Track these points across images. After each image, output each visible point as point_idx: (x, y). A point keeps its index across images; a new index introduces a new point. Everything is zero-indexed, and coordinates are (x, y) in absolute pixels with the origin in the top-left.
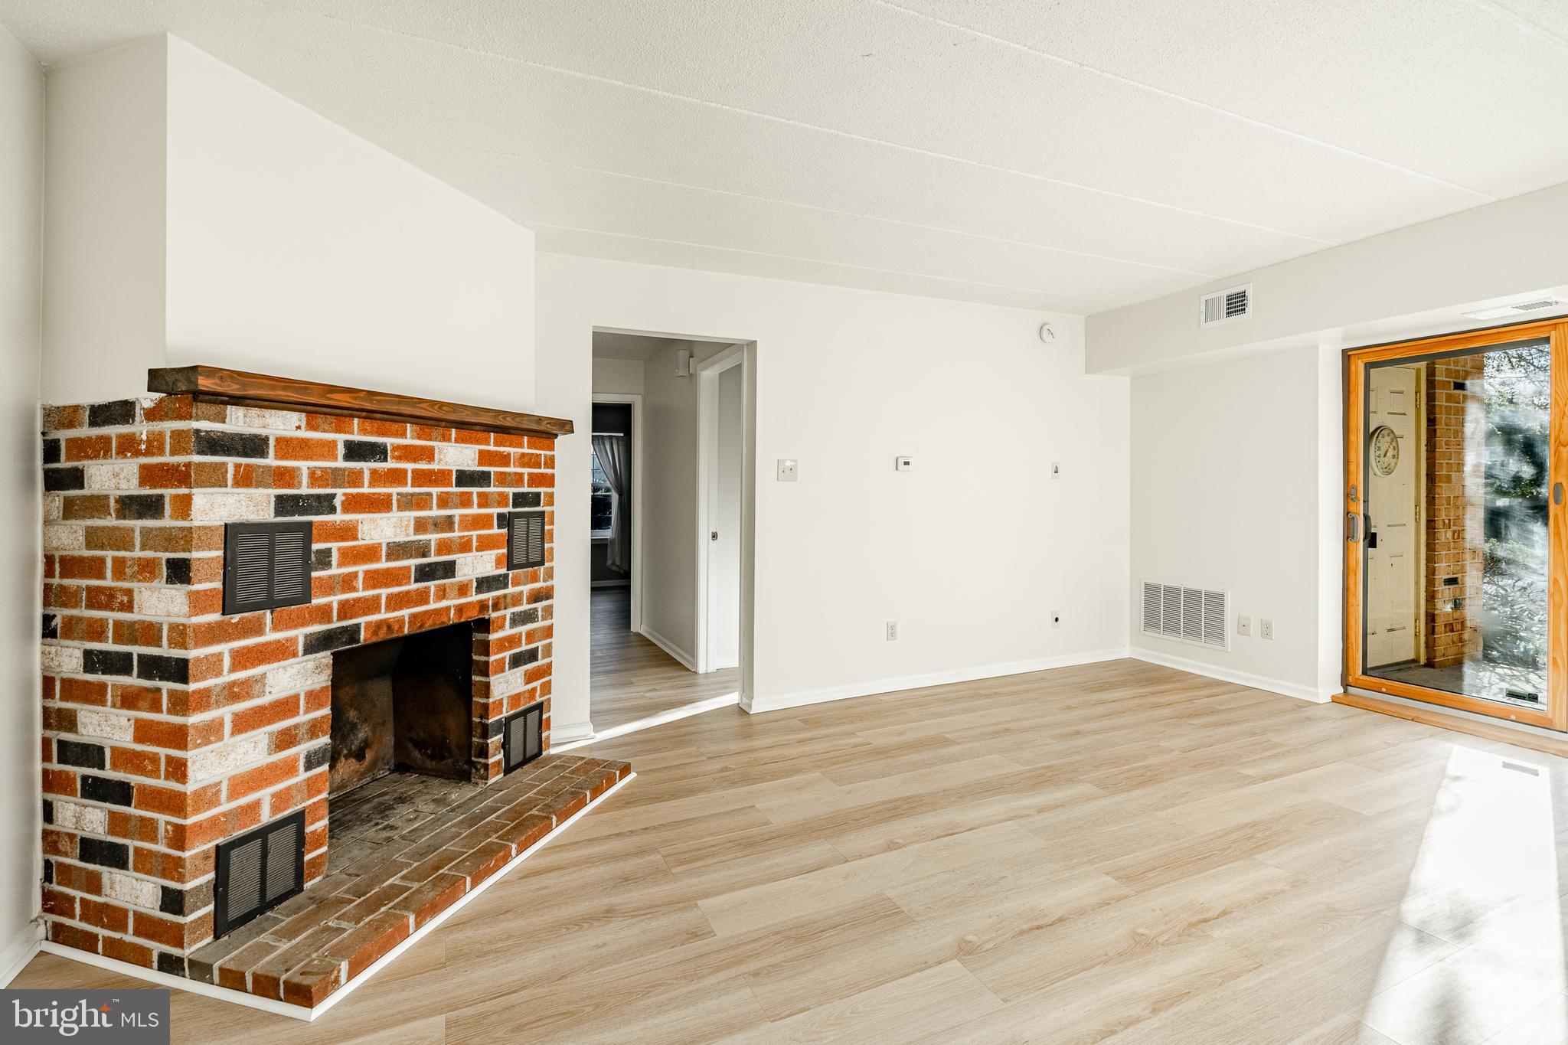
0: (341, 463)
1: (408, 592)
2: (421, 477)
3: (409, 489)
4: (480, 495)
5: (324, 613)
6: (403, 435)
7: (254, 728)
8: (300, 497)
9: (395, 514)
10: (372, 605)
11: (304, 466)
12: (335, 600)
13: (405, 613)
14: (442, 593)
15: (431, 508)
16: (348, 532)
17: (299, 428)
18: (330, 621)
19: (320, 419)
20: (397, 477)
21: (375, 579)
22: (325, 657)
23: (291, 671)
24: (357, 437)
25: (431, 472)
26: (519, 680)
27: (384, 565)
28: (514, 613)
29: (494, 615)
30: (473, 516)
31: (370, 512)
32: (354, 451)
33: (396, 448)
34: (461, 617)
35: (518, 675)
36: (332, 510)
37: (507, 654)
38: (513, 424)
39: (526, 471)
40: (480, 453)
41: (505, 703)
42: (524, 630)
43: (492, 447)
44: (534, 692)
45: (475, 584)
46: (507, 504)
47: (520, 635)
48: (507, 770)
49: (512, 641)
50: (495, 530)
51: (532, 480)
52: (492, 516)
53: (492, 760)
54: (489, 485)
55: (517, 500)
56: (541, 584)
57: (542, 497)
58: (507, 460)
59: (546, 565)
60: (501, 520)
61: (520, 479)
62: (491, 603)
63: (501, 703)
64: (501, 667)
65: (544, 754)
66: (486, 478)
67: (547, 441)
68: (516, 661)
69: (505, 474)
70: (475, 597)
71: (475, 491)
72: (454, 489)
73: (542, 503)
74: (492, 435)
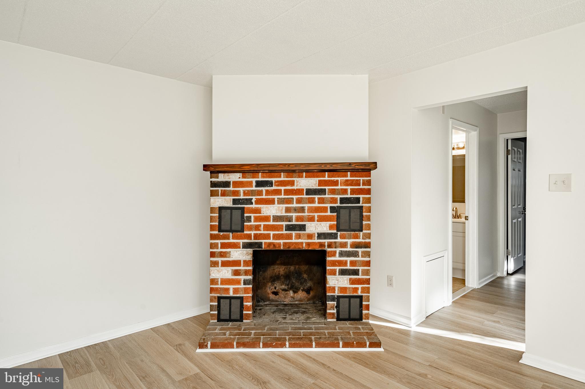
0: (254, 188)
1: (282, 234)
2: (287, 192)
3: (283, 196)
4: (319, 199)
5: (249, 237)
6: (280, 177)
7: (227, 267)
8: (240, 199)
9: (276, 205)
10: (267, 237)
11: (241, 190)
12: (253, 233)
13: (282, 241)
14: (299, 237)
15: (293, 204)
16: (258, 211)
17: (240, 178)
18: (251, 239)
19: (247, 174)
20: (278, 192)
21: (267, 228)
22: (250, 251)
23: (238, 253)
24: (260, 179)
25: (293, 190)
26: (346, 282)
27: (271, 223)
28: (341, 251)
29: (329, 250)
30: (315, 207)
31: (266, 204)
32: (259, 184)
33: (276, 182)
34: (309, 247)
35: (346, 279)
36: (252, 203)
37: (338, 268)
38: (331, 168)
39: (349, 188)
40: (319, 181)
41: (336, 289)
42: (349, 259)
43: (326, 178)
44: (356, 289)
45: (316, 235)
46: (336, 203)
47: (346, 261)
48: (338, 319)
49: (340, 263)
50: (329, 213)
51: (353, 192)
52: (327, 208)
53: (328, 311)
54: (325, 194)
55: (342, 201)
56: (361, 240)
57: (361, 200)
58: (336, 183)
59: (364, 231)
60: (333, 209)
61: (345, 191)
62: (326, 244)
63: (334, 288)
64: (333, 273)
65: (364, 321)
66: (323, 192)
67: (365, 173)
68: (343, 272)
69: (335, 189)
70: (316, 241)
71: (316, 197)
72: (305, 196)
73: (361, 202)
74: (327, 173)
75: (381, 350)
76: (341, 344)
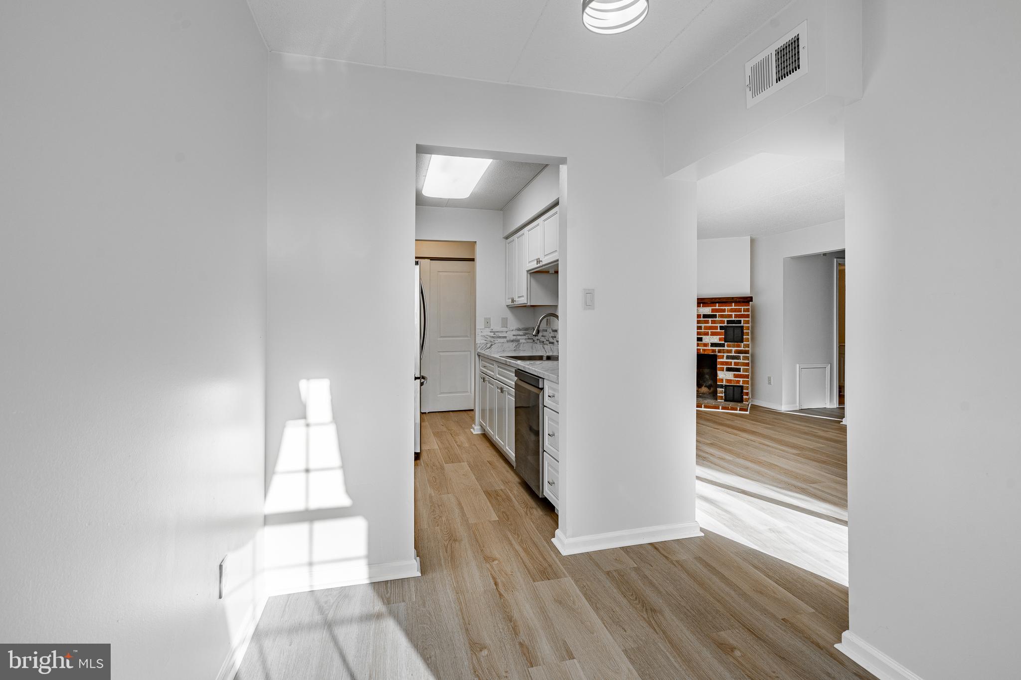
4: (712, 320)
26: (731, 376)
28: (728, 355)
29: (719, 354)
30: (709, 326)
34: (705, 352)
35: (731, 374)
37: (725, 367)
38: (719, 301)
39: (733, 314)
40: (712, 309)
41: (724, 380)
42: (733, 361)
43: (717, 307)
44: (738, 382)
45: (710, 344)
46: (724, 323)
47: (731, 362)
48: (726, 400)
49: (727, 363)
50: (719, 330)
51: (736, 316)
52: (717, 326)
53: (718, 395)
54: (716, 318)
55: (728, 322)
56: (742, 349)
57: (742, 322)
58: (724, 311)
59: (744, 343)
60: (721, 328)
61: (730, 316)
62: (717, 350)
63: (722, 380)
64: (722, 369)
65: (744, 403)
66: (715, 316)
67: (745, 304)
68: (729, 370)
69: (723, 315)
70: (710, 348)
71: (710, 319)
72: (702, 319)
73: (742, 323)
74: (717, 304)
75: (748, 413)
76: (720, 407)
